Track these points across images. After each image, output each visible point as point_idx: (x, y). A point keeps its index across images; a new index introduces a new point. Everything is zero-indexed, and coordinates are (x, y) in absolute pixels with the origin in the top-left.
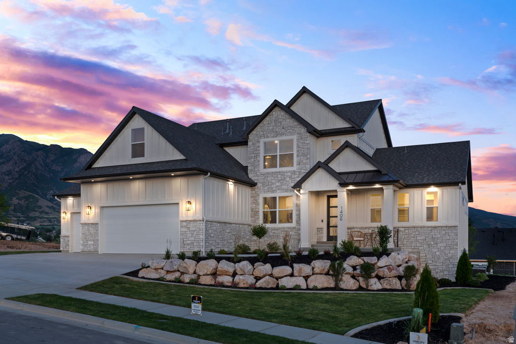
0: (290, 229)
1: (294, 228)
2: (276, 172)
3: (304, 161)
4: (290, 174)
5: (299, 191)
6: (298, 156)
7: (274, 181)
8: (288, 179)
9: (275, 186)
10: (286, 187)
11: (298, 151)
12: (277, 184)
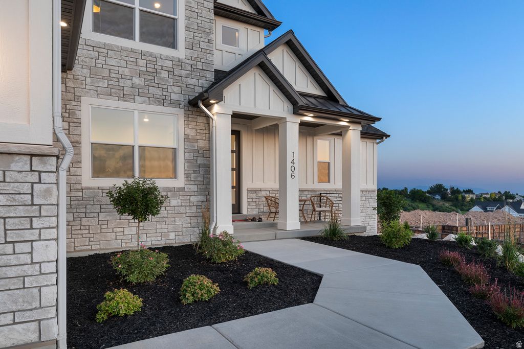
0: (171, 191)
1: (183, 189)
2: (132, 51)
3: (203, 45)
4: (169, 64)
5: (209, 106)
6: (188, 29)
7: (126, 72)
8: (164, 74)
9: (129, 83)
10: (159, 92)
11: (188, 18)
12: (136, 81)
